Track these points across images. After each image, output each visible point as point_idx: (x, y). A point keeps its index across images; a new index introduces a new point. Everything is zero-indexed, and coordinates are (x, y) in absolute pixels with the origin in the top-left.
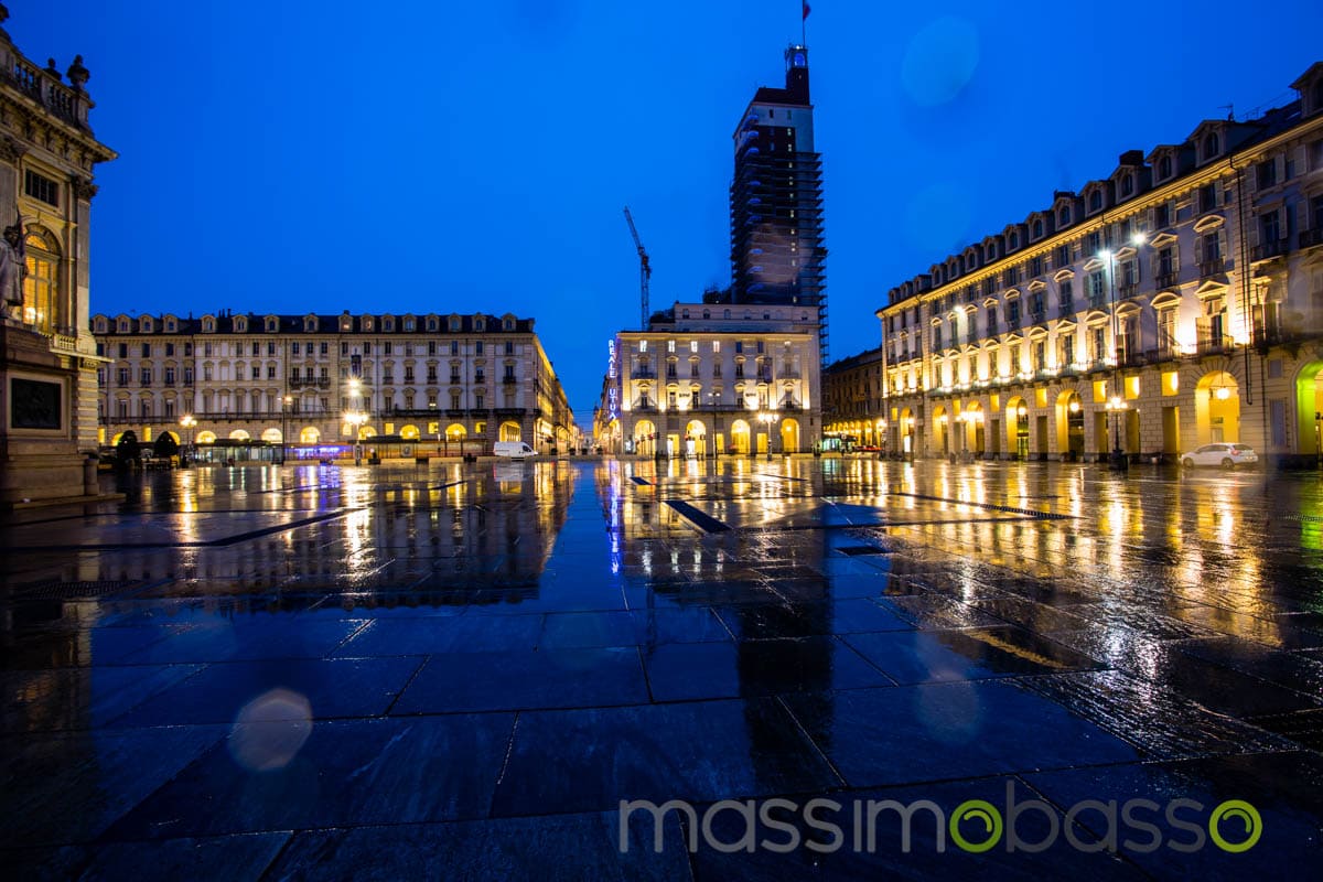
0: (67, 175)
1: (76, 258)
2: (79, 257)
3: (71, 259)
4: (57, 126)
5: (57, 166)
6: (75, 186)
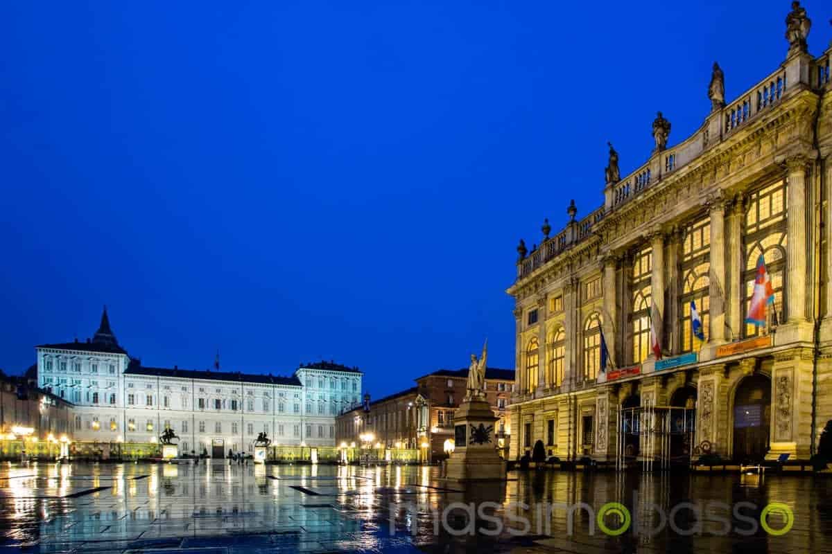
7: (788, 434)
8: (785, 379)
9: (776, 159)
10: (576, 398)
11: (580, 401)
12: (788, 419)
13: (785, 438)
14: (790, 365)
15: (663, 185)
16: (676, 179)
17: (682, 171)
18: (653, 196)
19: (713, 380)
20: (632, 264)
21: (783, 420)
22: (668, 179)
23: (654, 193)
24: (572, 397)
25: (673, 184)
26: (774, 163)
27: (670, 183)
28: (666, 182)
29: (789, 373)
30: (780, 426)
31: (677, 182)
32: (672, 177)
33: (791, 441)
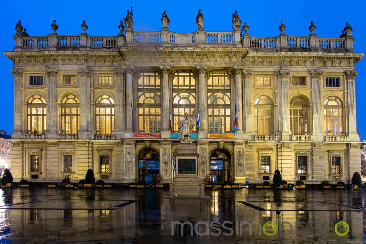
0: (343, 72)
1: (348, 104)
2: (349, 103)
3: (346, 105)
4: (334, 56)
5: (337, 71)
6: (346, 75)
7: (242, 174)
8: (240, 152)
9: (234, 66)
10: (93, 143)
11: (96, 146)
12: (242, 168)
13: (241, 175)
14: (242, 147)
15: (177, 49)
16: (184, 50)
17: (189, 48)
18: (169, 51)
19: (206, 148)
20: (138, 77)
21: (240, 168)
22: (181, 48)
23: (170, 50)
24: (91, 143)
25: (182, 51)
26: (233, 67)
27: (181, 50)
28: (179, 49)
29: (241, 150)
30: (239, 170)
31: (184, 52)
32: (183, 48)
33: (244, 176)
